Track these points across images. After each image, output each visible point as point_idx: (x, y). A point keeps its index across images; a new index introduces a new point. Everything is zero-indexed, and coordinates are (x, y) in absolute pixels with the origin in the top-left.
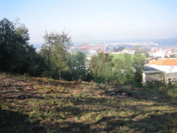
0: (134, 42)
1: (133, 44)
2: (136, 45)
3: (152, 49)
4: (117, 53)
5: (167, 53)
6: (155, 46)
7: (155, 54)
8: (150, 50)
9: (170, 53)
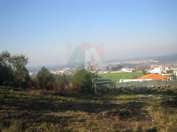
0: (134, 60)
1: (133, 63)
2: (136, 63)
3: (152, 66)
4: (116, 72)
5: (164, 69)
6: (155, 63)
7: (153, 71)
8: (150, 67)
9: (167, 69)
